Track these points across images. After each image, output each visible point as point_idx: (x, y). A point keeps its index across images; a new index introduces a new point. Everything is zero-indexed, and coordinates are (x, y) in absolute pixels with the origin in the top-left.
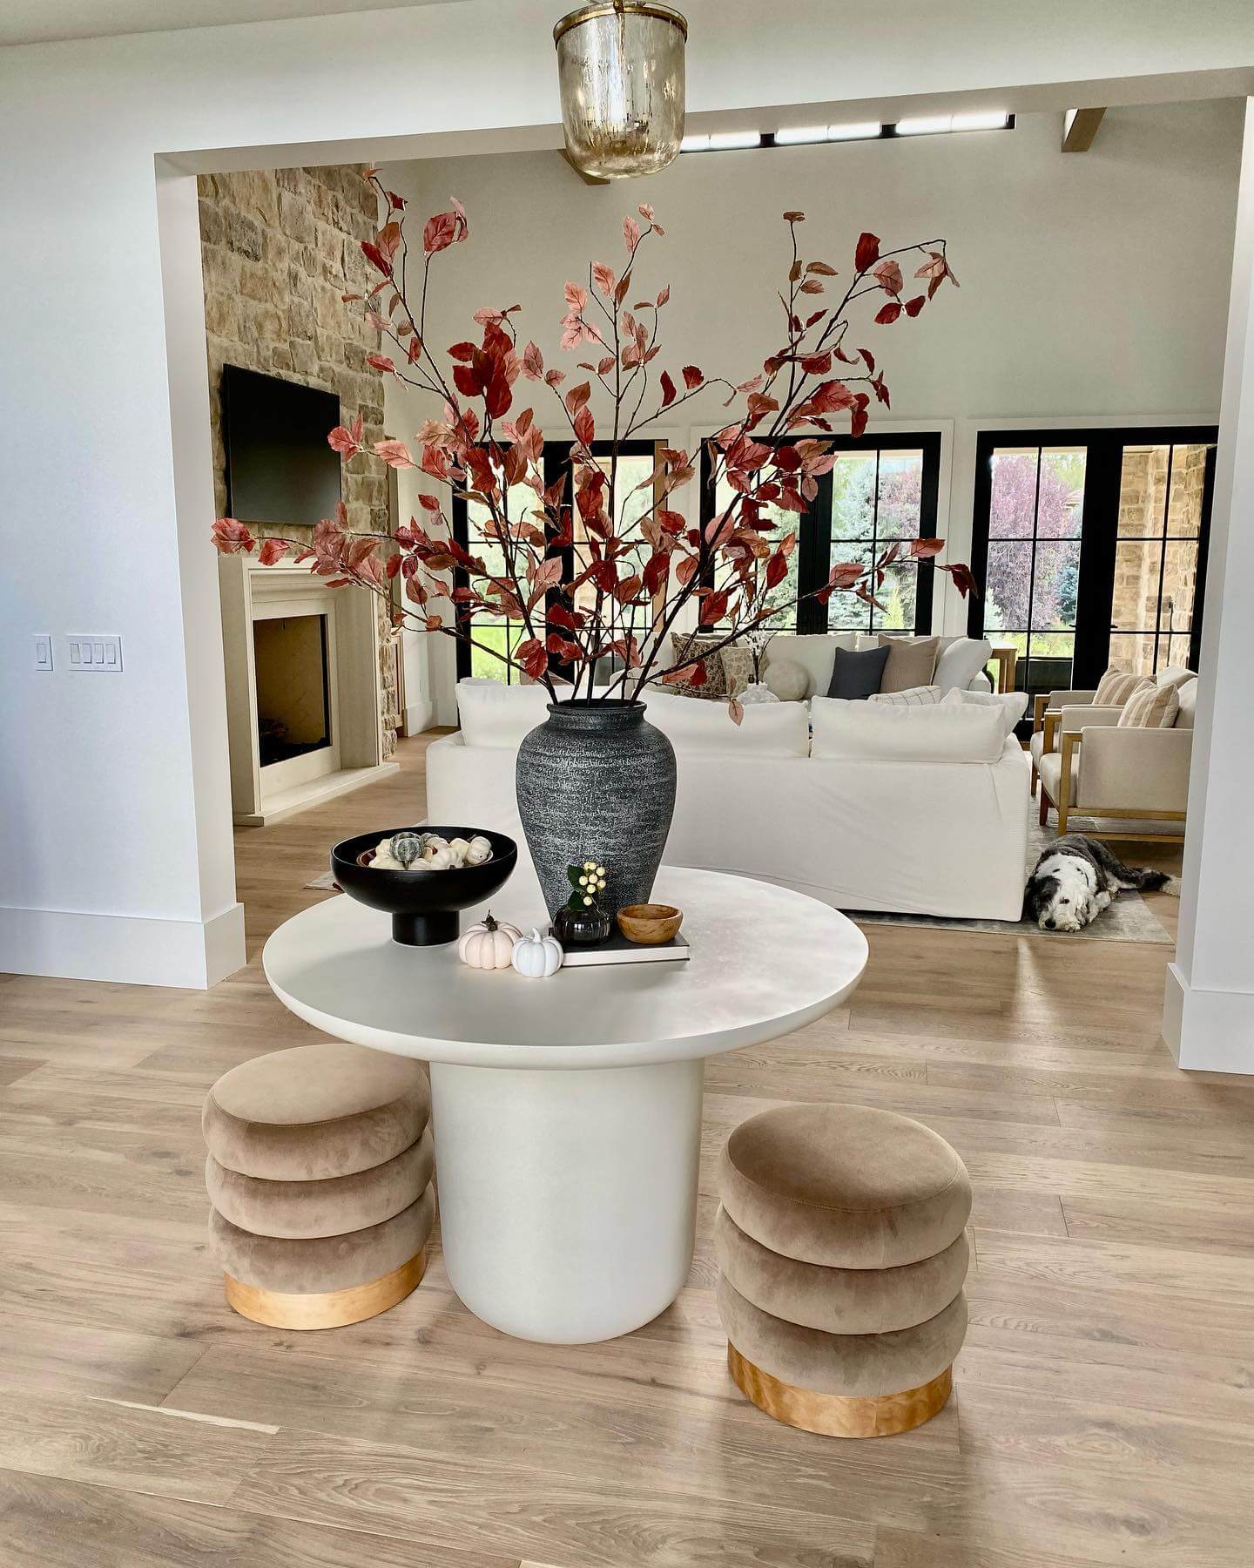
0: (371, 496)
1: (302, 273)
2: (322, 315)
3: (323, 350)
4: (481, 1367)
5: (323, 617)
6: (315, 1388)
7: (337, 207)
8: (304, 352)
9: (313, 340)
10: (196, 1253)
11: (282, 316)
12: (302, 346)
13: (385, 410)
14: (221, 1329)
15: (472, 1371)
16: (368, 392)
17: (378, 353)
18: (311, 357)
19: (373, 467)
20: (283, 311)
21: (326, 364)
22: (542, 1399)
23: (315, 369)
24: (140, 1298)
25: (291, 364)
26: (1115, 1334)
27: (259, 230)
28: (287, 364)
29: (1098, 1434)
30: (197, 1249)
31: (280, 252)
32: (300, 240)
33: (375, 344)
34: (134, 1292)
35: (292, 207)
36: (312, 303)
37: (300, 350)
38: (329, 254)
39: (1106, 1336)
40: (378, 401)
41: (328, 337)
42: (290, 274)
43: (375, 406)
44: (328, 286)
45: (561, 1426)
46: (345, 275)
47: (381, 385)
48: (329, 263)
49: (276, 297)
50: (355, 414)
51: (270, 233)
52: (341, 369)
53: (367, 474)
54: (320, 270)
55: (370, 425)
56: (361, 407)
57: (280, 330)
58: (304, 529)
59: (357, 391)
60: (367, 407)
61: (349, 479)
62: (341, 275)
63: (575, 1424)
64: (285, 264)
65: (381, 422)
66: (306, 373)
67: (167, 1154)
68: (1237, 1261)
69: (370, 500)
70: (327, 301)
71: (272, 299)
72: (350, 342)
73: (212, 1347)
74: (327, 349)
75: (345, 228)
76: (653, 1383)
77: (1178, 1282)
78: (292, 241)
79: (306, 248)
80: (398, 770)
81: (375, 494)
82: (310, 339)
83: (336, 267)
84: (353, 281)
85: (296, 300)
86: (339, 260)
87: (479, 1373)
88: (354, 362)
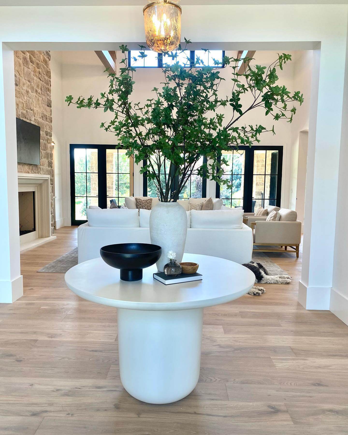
0: (48, 157)
1: (30, 91)
2: (36, 104)
3: (35, 114)
4: (139, 414)
5: (34, 192)
6: (85, 428)
7: (40, 73)
8: (30, 114)
9: (33, 111)
10: (30, 387)
11: (24, 103)
12: (29, 112)
13: (52, 133)
14: (46, 411)
15: (137, 416)
16: (48, 127)
17: (50, 116)
18: (32, 116)
19: (49, 149)
20: (24, 101)
21: (36, 118)
22: (162, 422)
23: (33, 119)
24: (14, 404)
25: (26, 117)
26: (321, 384)
27: (18, 77)
28: (25, 117)
29: (329, 414)
30: (31, 385)
31: (24, 84)
32: (29, 81)
33: (50, 114)
34: (12, 402)
35: (27, 72)
36: (33, 100)
37: (29, 113)
38: (37, 87)
39: (319, 385)
40: (50, 130)
41: (37, 110)
42: (26, 91)
43: (50, 131)
44: (37, 96)
45: (172, 431)
46: (42, 93)
47: (51, 125)
48: (37, 89)
49: (22, 97)
50: (44, 133)
51: (21, 78)
52: (40, 120)
53: (47, 151)
54: (35, 91)
55: (48, 137)
56: (46, 131)
57: (23, 107)
58: (29, 165)
59: (44, 126)
60: (47, 131)
61: (42, 152)
62: (41, 93)
63: (176, 429)
64: (25, 88)
65: (51, 136)
66: (31, 120)
67: (11, 355)
68: (343, 360)
69: (48, 159)
70: (37, 100)
71: (21, 98)
72: (43, 112)
73: (45, 418)
74: (37, 114)
75: (42, 80)
76: (195, 413)
77: (331, 368)
78: (27, 82)
79: (31, 84)
80: (56, 238)
81: (49, 157)
82: (32, 110)
83: (39, 91)
84: (44, 95)
85: (28, 99)
86: (40, 89)
87: (139, 416)
88: (44, 118)
